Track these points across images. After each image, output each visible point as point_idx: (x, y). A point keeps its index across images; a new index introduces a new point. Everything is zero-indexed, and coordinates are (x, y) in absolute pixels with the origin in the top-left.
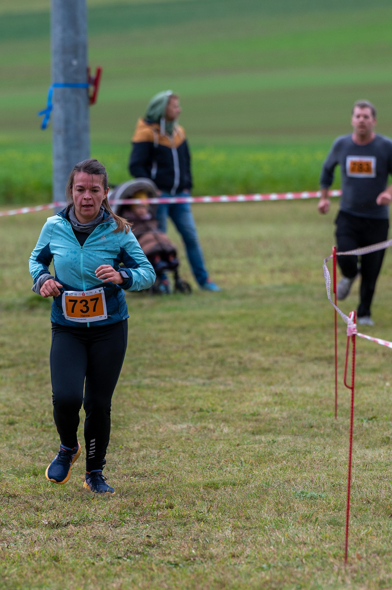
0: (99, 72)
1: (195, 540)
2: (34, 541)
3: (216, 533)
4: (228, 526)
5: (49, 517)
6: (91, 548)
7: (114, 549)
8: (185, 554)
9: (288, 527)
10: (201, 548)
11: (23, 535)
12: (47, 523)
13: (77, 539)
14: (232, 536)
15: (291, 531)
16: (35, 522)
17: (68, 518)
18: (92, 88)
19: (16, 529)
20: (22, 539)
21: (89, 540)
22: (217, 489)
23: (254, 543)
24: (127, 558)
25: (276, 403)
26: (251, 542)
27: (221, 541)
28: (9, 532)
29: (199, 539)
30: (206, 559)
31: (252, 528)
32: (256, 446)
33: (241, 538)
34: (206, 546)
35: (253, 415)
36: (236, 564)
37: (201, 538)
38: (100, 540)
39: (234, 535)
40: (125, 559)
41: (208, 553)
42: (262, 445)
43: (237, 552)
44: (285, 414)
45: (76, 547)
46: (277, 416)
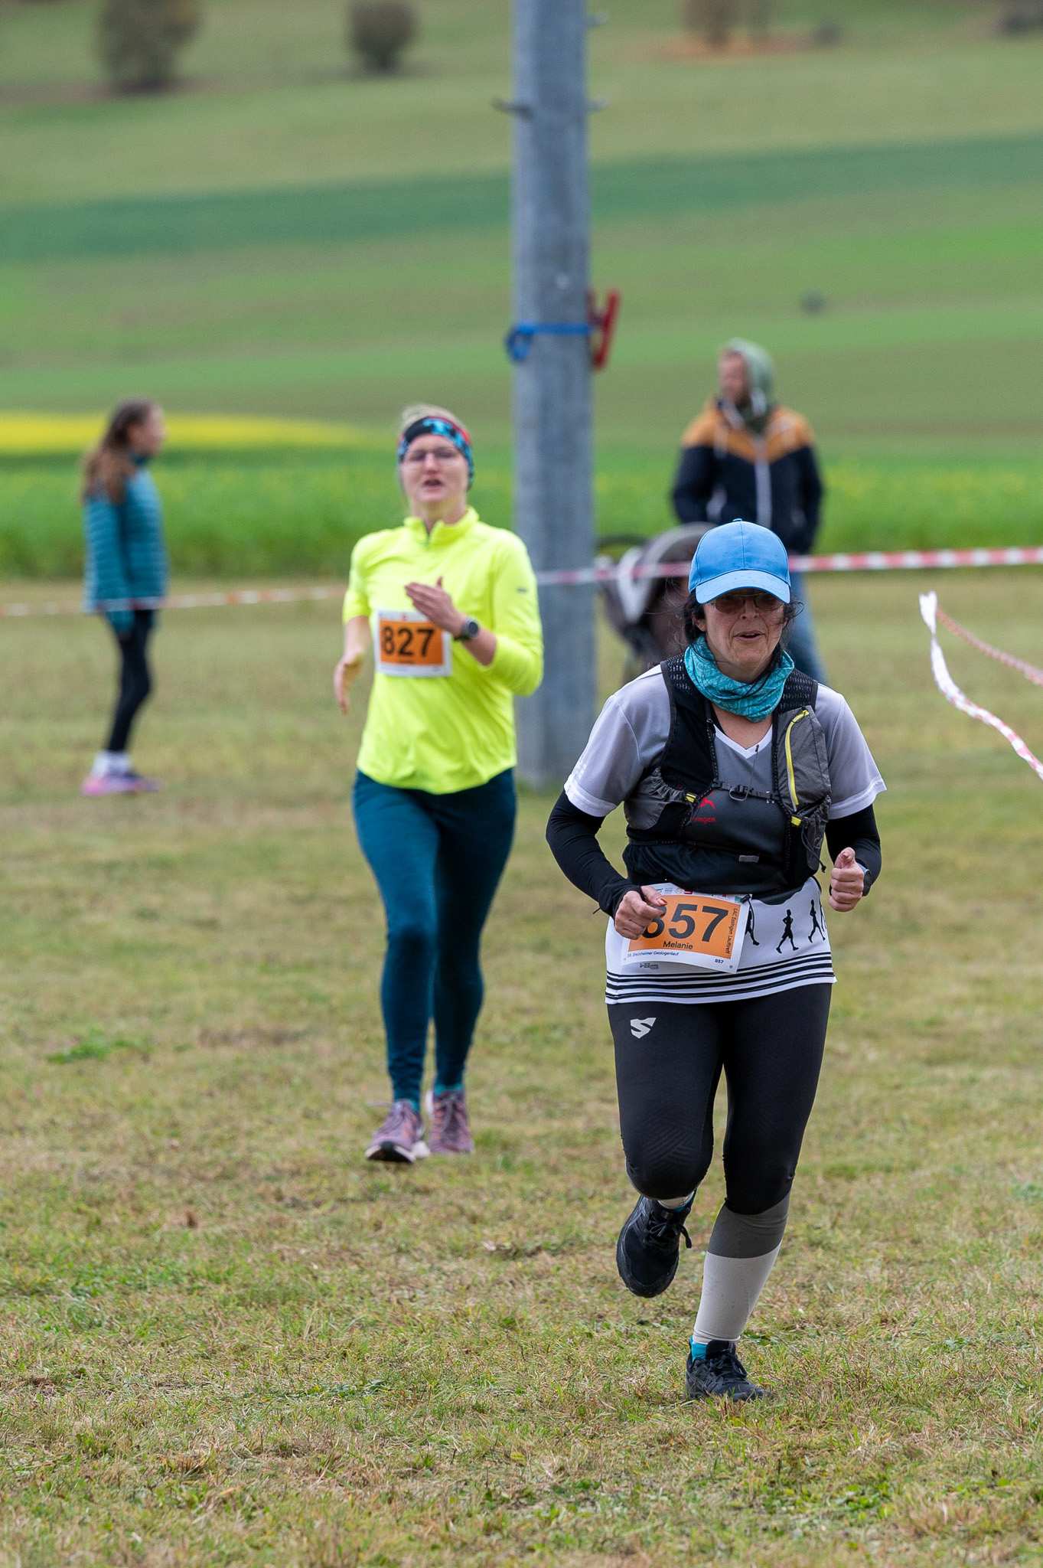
0: (613, 302)
1: (804, 1287)
2: (465, 1287)
3: (848, 1272)
4: (874, 1256)
5: (497, 1237)
6: (586, 1301)
7: (634, 1304)
8: (783, 1316)
9: (1001, 1260)
10: (816, 1303)
11: (444, 1274)
12: (493, 1248)
13: (555, 1281)
14: (883, 1278)
15: (1007, 1268)
16: (468, 1247)
17: (537, 1238)
18: (597, 336)
19: (429, 1261)
20: (440, 1282)
21: (580, 1284)
22: (851, 1178)
23: (929, 1293)
24: (662, 1324)
25: (978, 1000)
26: (923, 1293)
27: (859, 1289)
28: (412, 1267)
29: (812, 1285)
30: (827, 1328)
31: (925, 1262)
32: (936, 1089)
33: (903, 1282)
34: (826, 1299)
35: (931, 1023)
36: (890, 1339)
37: (816, 1283)
38: (606, 1285)
39: (886, 1278)
40: (658, 1325)
41: (831, 1314)
42: (949, 1087)
43: (891, 1313)
44: (997, 1023)
45: (554, 1299)
46: (978, 1025)
